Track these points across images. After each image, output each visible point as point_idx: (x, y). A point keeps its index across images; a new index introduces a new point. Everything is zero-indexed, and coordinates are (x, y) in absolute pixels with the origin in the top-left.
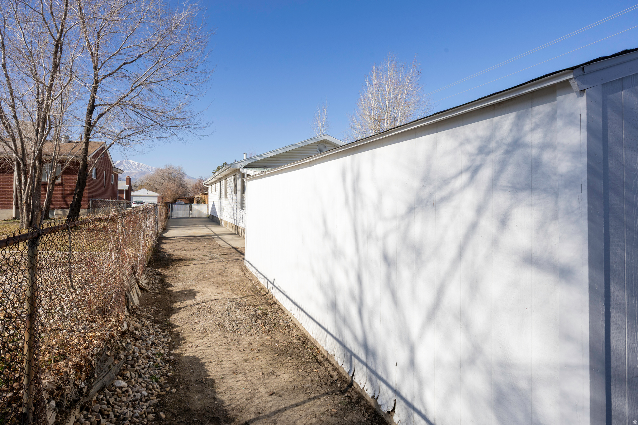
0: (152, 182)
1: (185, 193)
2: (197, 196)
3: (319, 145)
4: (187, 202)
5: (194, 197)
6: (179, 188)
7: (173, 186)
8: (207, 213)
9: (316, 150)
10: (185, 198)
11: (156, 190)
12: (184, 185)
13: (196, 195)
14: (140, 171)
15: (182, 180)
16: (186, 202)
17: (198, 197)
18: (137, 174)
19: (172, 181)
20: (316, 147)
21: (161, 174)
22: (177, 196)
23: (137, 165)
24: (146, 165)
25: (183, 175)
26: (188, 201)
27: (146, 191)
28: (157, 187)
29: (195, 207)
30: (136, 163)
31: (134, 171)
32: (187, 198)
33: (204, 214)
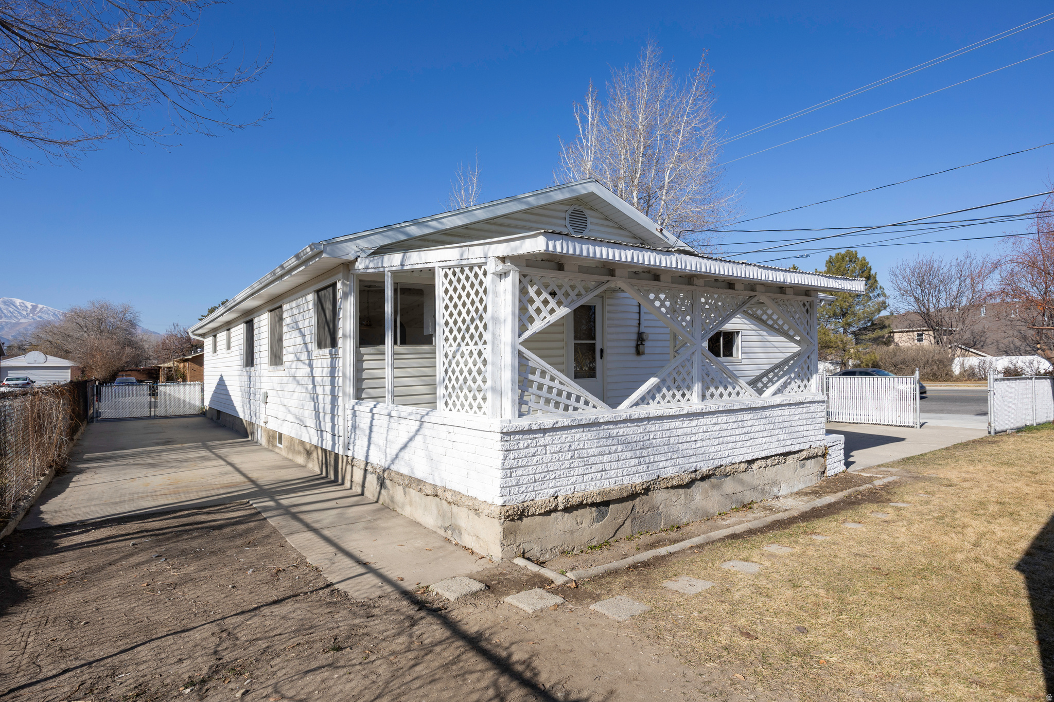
0: (56, 337)
1: (137, 359)
2: (166, 365)
3: (571, 210)
4: (141, 377)
5: (160, 367)
6: (123, 348)
7: (108, 344)
8: (199, 404)
9: (563, 222)
10: (139, 370)
11: (65, 354)
12: (137, 343)
13: (164, 362)
14: (38, 319)
15: (131, 333)
16: (140, 379)
17: (170, 368)
18: (30, 325)
19: (106, 334)
20: (563, 215)
21: (80, 320)
22: (119, 365)
23: (30, 307)
24: (51, 308)
25: (133, 324)
26: (145, 376)
27: (42, 356)
28: (70, 347)
29: (165, 389)
30: (29, 305)
31: (23, 321)
32: (143, 370)
33: (192, 406)
